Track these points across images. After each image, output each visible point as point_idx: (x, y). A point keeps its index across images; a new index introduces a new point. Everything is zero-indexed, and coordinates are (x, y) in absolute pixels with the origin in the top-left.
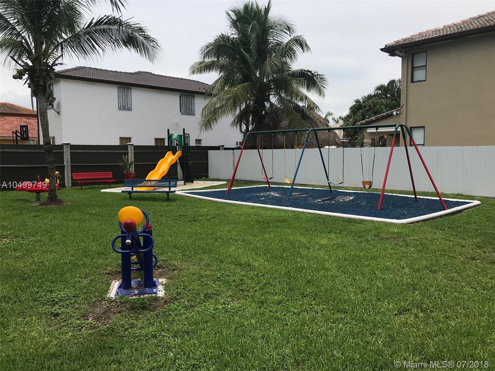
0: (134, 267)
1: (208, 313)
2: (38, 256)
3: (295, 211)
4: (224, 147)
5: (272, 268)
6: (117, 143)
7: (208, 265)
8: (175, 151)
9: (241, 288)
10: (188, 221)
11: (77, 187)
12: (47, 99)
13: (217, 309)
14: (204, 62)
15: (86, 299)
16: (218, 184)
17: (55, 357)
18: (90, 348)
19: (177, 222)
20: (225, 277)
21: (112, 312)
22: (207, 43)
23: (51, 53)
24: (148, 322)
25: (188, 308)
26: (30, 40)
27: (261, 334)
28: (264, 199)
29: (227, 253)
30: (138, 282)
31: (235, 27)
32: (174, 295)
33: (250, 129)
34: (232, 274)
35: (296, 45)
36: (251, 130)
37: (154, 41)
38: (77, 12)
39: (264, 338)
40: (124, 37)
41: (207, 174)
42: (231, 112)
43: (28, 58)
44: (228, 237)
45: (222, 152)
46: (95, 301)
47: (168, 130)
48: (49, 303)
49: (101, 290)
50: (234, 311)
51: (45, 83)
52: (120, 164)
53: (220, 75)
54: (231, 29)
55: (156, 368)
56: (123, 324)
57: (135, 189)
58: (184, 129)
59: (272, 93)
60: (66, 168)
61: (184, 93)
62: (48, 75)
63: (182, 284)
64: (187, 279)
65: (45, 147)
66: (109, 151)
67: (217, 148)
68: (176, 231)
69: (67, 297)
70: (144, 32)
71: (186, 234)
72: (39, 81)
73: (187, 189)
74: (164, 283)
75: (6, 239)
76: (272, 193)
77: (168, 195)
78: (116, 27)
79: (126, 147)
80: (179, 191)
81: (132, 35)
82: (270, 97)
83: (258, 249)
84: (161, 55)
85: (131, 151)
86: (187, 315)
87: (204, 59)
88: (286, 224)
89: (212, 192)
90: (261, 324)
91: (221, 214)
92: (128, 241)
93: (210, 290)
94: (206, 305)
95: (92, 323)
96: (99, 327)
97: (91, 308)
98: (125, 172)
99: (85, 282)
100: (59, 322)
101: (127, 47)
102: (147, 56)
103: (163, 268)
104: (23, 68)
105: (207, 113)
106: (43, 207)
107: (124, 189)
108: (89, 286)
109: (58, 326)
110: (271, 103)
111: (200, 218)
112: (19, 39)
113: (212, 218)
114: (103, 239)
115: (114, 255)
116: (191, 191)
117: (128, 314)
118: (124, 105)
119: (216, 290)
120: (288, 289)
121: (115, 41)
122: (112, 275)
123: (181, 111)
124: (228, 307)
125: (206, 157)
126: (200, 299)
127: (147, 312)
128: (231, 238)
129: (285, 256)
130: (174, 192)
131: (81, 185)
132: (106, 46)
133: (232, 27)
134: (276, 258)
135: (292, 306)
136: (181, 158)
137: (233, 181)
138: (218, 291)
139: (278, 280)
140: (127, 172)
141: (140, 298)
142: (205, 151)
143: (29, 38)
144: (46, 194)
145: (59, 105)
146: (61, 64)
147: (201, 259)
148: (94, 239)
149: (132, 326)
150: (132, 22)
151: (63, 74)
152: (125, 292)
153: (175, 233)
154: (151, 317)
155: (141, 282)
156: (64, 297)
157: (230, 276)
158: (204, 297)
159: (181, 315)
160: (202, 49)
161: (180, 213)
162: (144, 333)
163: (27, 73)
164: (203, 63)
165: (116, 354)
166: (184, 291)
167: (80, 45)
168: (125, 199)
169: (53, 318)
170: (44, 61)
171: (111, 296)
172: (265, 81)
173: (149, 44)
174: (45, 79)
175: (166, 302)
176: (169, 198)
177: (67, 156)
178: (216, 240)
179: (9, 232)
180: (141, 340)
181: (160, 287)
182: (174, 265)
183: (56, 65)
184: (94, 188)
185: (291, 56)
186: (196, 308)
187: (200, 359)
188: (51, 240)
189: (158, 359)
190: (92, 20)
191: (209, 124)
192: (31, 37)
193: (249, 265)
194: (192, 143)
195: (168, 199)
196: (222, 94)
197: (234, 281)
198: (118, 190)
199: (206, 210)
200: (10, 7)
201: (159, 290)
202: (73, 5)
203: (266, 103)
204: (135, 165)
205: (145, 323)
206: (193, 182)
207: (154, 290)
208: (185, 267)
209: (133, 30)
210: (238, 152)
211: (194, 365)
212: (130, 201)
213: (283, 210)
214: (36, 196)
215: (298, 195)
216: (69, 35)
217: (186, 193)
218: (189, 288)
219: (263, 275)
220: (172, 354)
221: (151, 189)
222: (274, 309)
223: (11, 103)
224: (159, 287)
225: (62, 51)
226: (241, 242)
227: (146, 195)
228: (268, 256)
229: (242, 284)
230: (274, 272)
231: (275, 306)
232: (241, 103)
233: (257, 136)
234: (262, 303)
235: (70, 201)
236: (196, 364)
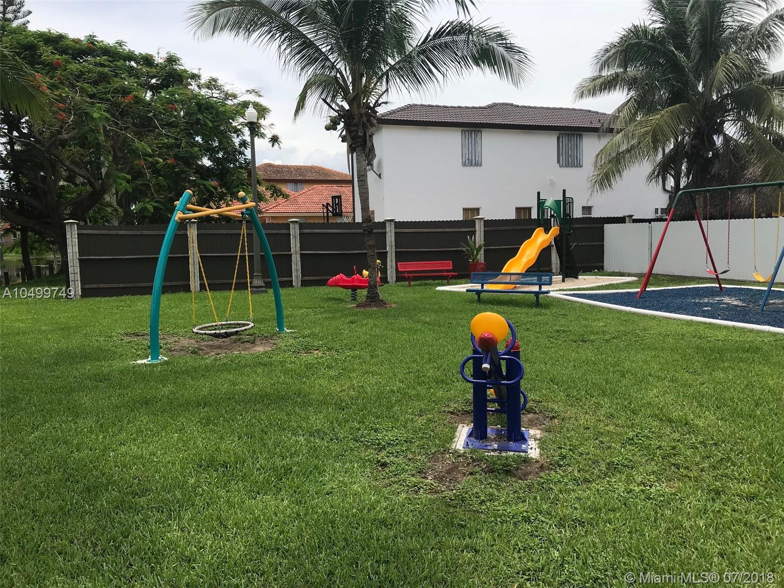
0: (491, 407)
1: (616, 496)
2: (357, 378)
3: (778, 333)
4: (633, 218)
5: (733, 433)
6: (459, 217)
7: (612, 415)
8: (549, 226)
9: (674, 462)
10: (572, 341)
11: (403, 283)
12: (367, 156)
13: (631, 491)
14: (600, 77)
15: (422, 447)
16: (622, 281)
17: (386, 526)
18: (432, 521)
19: (554, 341)
20: (643, 439)
21: (459, 472)
22: (606, 44)
23: (373, 89)
24: (516, 495)
25: (579, 482)
26: (346, 72)
27: (717, 548)
28: (709, 308)
29: (643, 398)
30: (498, 430)
31: (658, 9)
32: (555, 458)
33: (682, 184)
34: (654, 435)
35: (779, 26)
36: (685, 188)
37: (520, 52)
38: (408, 23)
39: (725, 556)
40: (475, 52)
41: (601, 264)
42: (647, 157)
43: (345, 98)
44: (644, 371)
45: (628, 226)
46: (435, 452)
47: (539, 193)
48: (374, 447)
49: (444, 436)
50: (662, 499)
51: (365, 133)
52: (464, 249)
53: (629, 96)
54: (651, 13)
55: (532, 571)
56: (478, 493)
57: (486, 287)
58: (564, 191)
59: (729, 118)
60: (389, 255)
61: (565, 132)
62: (369, 121)
63: (568, 443)
64: (575, 435)
65: (364, 225)
66: (447, 230)
67: (621, 220)
68: (554, 355)
69: (397, 441)
70: (505, 39)
71: (570, 362)
72: (357, 132)
73: (568, 288)
74: (538, 436)
75: (318, 351)
76: (726, 300)
77: (537, 298)
78: (463, 37)
79: (472, 223)
80: (554, 291)
81: (487, 47)
82: (724, 125)
83: (703, 397)
84: (532, 73)
85: (479, 228)
86: (578, 494)
87: (600, 71)
88: (759, 356)
89: (612, 294)
90: (716, 529)
91: (629, 333)
92: (486, 366)
93: (617, 458)
94: (611, 482)
95: (433, 485)
96: (442, 491)
97: (430, 462)
98: (471, 260)
99: (420, 422)
100: (387, 476)
101: (479, 66)
102: (510, 77)
103: (535, 413)
104: (337, 114)
105: (603, 161)
106: (362, 309)
107: (470, 286)
108: (425, 429)
109: (387, 481)
110: (725, 136)
111: (592, 337)
112: (333, 74)
113: (614, 338)
114: (443, 360)
115: (460, 385)
116: (575, 292)
117: (484, 479)
118: (470, 158)
119: (626, 459)
120: (768, 474)
121: (461, 58)
122: (459, 415)
123: (558, 162)
124: (652, 490)
125: (600, 236)
126: (600, 470)
127: (514, 479)
128: (650, 375)
129: (761, 413)
130: (548, 292)
131: (409, 279)
132: (448, 69)
133: (653, 9)
134: (741, 416)
135: (778, 507)
136: (558, 238)
137: (649, 277)
138: (631, 461)
139: (748, 456)
140: (473, 261)
141: (502, 457)
142: (599, 225)
143: (346, 70)
144: (365, 292)
145: (380, 163)
146: (386, 103)
147: (598, 406)
148: (430, 360)
149: (492, 498)
150: (486, 26)
151: (386, 118)
152: (477, 443)
153: (551, 358)
154: (521, 489)
155: (502, 431)
156: (393, 440)
157: (652, 438)
158: (607, 469)
159: (568, 491)
160: (597, 56)
161: (557, 328)
162: (510, 512)
163: (343, 120)
164: (598, 78)
165: (470, 538)
166: (571, 453)
167: (412, 72)
168: (472, 302)
169: (380, 469)
170: (364, 101)
171: (457, 447)
172: (715, 97)
173: (513, 58)
174: (365, 127)
175: (542, 468)
176: (538, 302)
177: (390, 239)
178: (623, 376)
179: (320, 342)
180: (506, 523)
181: (532, 443)
182: (553, 410)
183: (380, 105)
184: (426, 284)
185: (769, 47)
186: (594, 484)
187: (606, 571)
188: (372, 356)
189: (535, 558)
190: (430, 32)
191: (608, 180)
192: (347, 68)
193: (686, 424)
194: (577, 213)
195: (537, 304)
196: (631, 128)
197: (659, 447)
198: (461, 288)
199: (601, 324)
200: (321, 29)
201: (530, 447)
202: (402, 14)
203: (715, 137)
204: (485, 250)
205: (511, 496)
206: (576, 278)
207: (523, 446)
208: (571, 416)
209: (490, 38)
210: (660, 226)
211: (596, 579)
212: (478, 305)
213: (751, 331)
214: (352, 294)
215: (781, 304)
216: (397, 58)
217: (566, 295)
218: (580, 451)
219: (716, 444)
220: (557, 554)
221: (510, 287)
222: (742, 508)
223: (319, 165)
224: (530, 443)
225: (387, 83)
226: (669, 381)
227: (503, 296)
228: (724, 411)
229: (675, 455)
230: (739, 441)
231: (744, 501)
232: (667, 140)
233: (697, 196)
234: (718, 493)
235: (395, 303)
236: (598, 578)
